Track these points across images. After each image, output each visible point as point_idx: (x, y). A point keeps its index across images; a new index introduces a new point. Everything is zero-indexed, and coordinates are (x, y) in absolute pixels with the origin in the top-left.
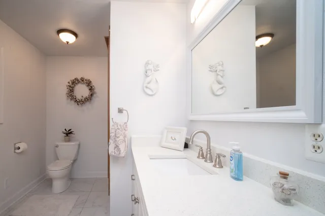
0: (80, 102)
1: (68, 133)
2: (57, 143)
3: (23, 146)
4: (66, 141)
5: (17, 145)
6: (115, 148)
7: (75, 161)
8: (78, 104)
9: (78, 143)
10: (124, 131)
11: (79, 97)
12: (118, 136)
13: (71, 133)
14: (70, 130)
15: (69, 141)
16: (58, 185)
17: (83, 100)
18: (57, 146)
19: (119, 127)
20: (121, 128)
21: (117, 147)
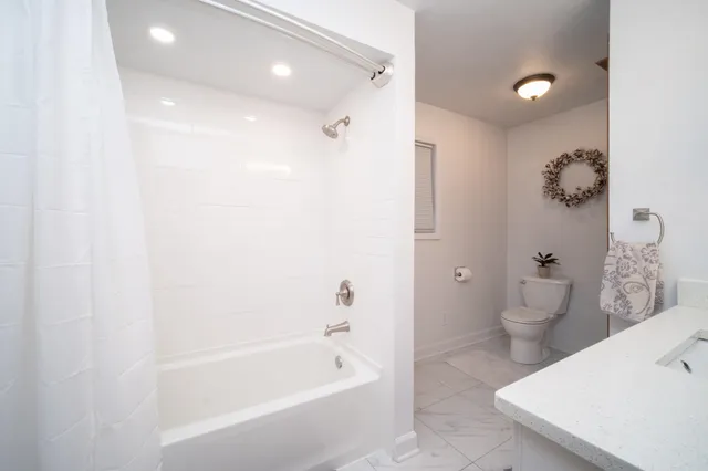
0: (572, 199)
1: (546, 262)
2: (526, 278)
3: (465, 272)
4: (541, 276)
5: (458, 271)
6: (617, 298)
7: (560, 316)
8: (568, 205)
9: (566, 282)
10: (644, 264)
11: (570, 190)
12: (624, 272)
13: (552, 261)
14: (550, 255)
15: (548, 276)
16: (520, 349)
17: (580, 196)
18: (523, 282)
19: (629, 253)
20: (636, 256)
21: (621, 296)
